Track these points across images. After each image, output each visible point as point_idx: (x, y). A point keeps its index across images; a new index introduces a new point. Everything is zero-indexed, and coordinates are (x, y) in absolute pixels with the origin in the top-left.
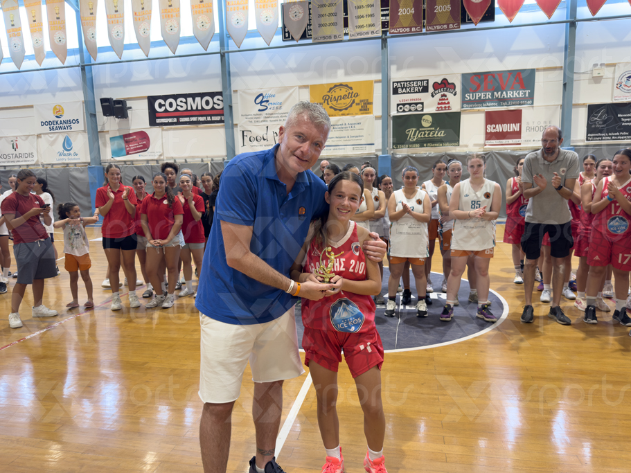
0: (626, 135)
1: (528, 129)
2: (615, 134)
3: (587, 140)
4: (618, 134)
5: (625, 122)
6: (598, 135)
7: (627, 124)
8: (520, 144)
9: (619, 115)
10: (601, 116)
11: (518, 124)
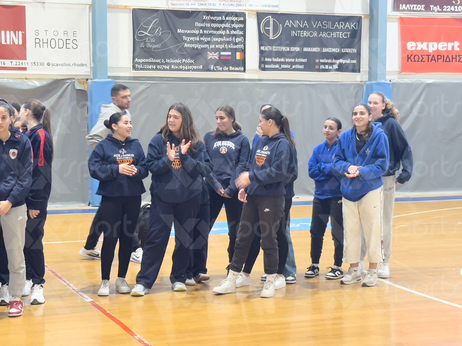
0: (191, 64)
1: (38, 42)
2: (176, 61)
3: (134, 68)
4: (179, 61)
5: (188, 43)
6: (150, 60)
7: (191, 46)
8: (25, 69)
9: (179, 31)
10: (153, 29)
11: (20, 32)
